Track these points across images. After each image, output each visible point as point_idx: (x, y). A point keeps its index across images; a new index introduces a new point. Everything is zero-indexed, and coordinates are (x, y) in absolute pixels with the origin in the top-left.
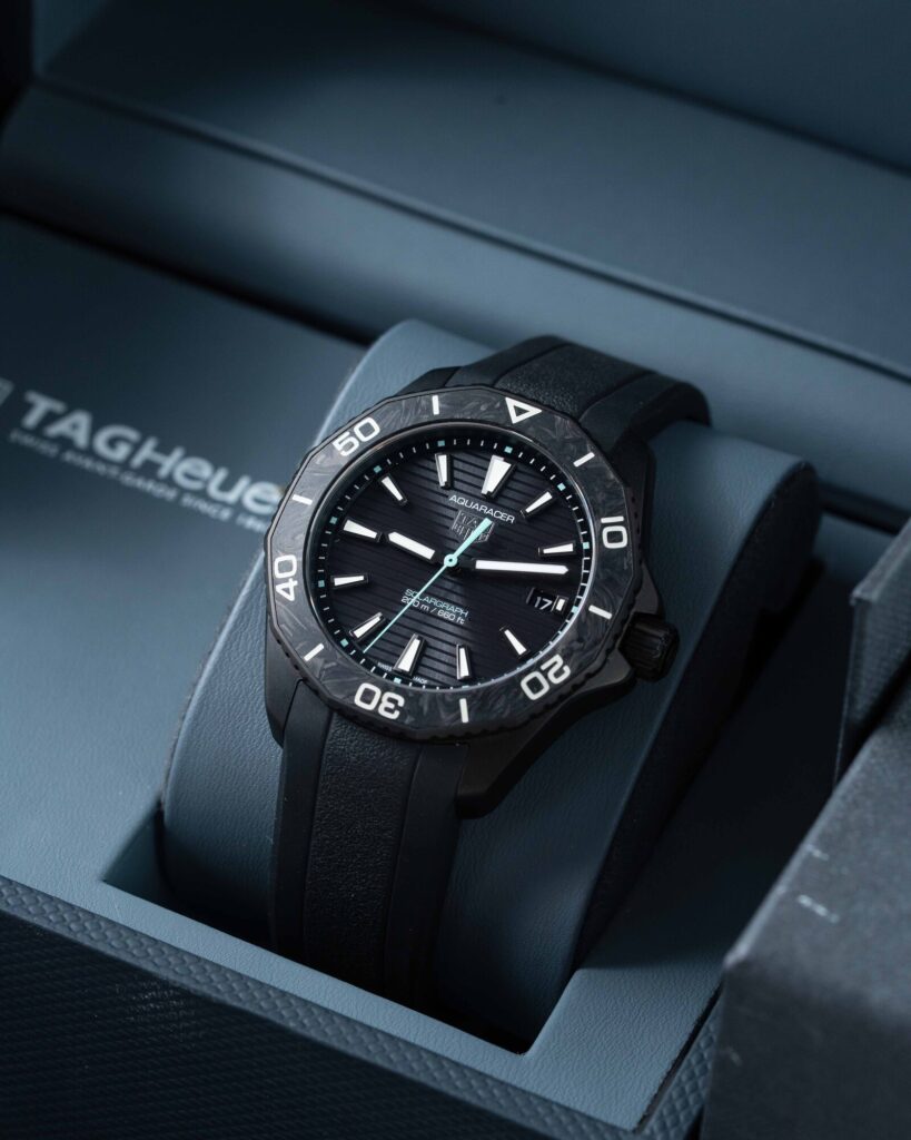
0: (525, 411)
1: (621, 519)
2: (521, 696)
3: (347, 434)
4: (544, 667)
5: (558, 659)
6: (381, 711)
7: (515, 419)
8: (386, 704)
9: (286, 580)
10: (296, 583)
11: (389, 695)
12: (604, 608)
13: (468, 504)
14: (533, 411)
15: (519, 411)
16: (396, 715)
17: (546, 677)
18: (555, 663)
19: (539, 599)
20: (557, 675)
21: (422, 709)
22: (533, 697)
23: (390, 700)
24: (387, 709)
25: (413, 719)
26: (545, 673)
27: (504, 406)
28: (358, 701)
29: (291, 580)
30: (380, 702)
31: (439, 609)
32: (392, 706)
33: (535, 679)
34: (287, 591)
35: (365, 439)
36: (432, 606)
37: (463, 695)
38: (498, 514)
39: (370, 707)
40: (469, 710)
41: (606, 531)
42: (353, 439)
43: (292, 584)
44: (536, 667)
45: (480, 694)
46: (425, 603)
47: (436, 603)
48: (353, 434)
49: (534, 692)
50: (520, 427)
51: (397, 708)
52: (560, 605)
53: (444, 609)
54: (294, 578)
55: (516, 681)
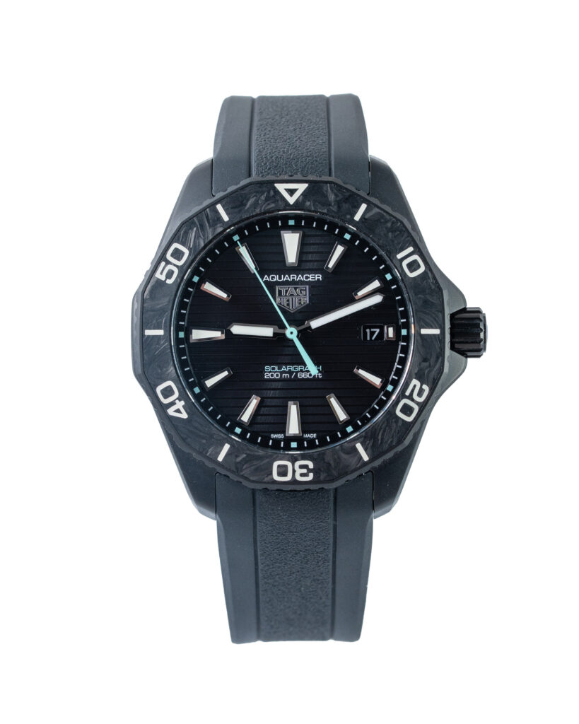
0: (296, 190)
1: (411, 249)
2: (400, 423)
3: (163, 264)
4: (407, 393)
5: (415, 382)
6: (299, 478)
7: (291, 200)
8: (299, 471)
9: (173, 403)
10: (183, 403)
11: (298, 464)
12: (431, 327)
13: (280, 278)
14: (302, 187)
15: (291, 192)
16: (311, 476)
17: (413, 400)
18: (415, 386)
19: (368, 330)
20: (420, 394)
21: (330, 465)
22: (409, 419)
23: (301, 467)
24: (302, 475)
25: (325, 475)
26: (410, 397)
27: (277, 192)
28: (276, 477)
29: (177, 401)
30: (294, 471)
31: (297, 373)
32: (305, 471)
33: (405, 406)
34: (178, 411)
35: (180, 263)
36: (290, 372)
37: (355, 440)
38: (307, 278)
39: (289, 478)
40: (366, 450)
41: (405, 263)
42: (170, 267)
43: (180, 405)
44: (402, 395)
45: (369, 434)
46: (285, 372)
47: (292, 369)
48: (168, 263)
49: (409, 415)
50: (297, 205)
51: (310, 471)
52: (391, 332)
53: (301, 371)
54: (179, 399)
55: (391, 413)
